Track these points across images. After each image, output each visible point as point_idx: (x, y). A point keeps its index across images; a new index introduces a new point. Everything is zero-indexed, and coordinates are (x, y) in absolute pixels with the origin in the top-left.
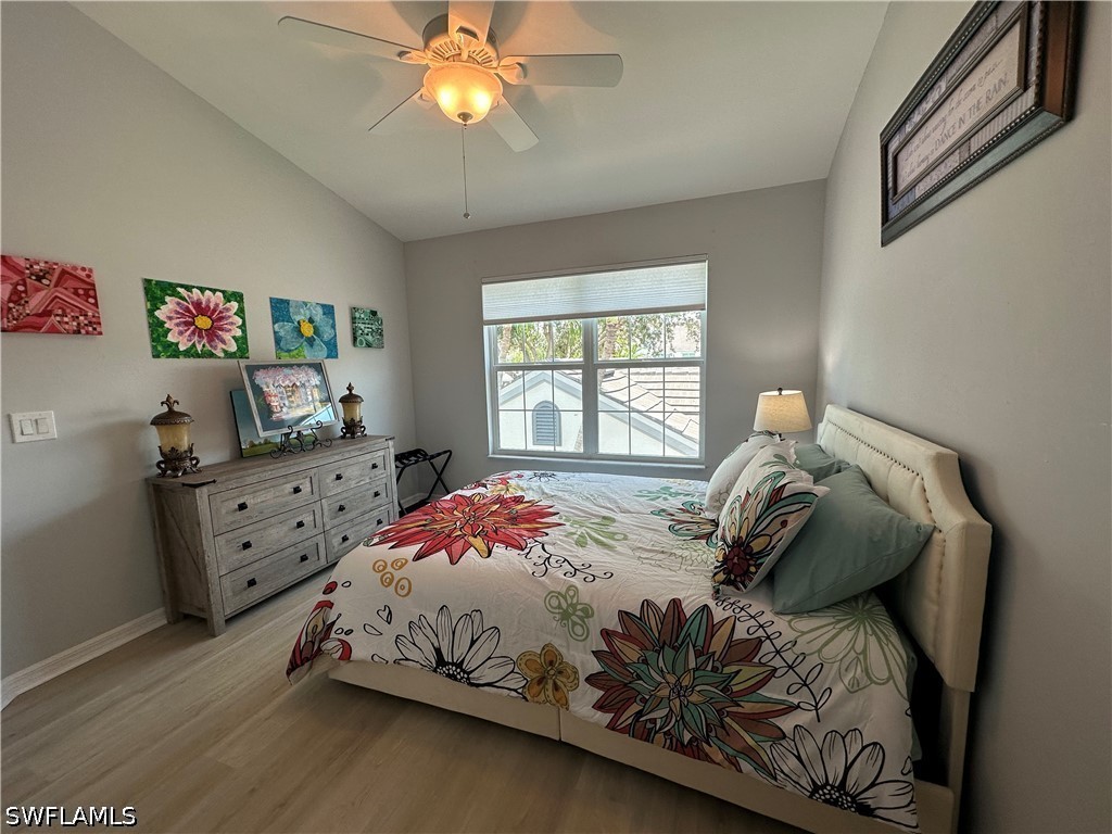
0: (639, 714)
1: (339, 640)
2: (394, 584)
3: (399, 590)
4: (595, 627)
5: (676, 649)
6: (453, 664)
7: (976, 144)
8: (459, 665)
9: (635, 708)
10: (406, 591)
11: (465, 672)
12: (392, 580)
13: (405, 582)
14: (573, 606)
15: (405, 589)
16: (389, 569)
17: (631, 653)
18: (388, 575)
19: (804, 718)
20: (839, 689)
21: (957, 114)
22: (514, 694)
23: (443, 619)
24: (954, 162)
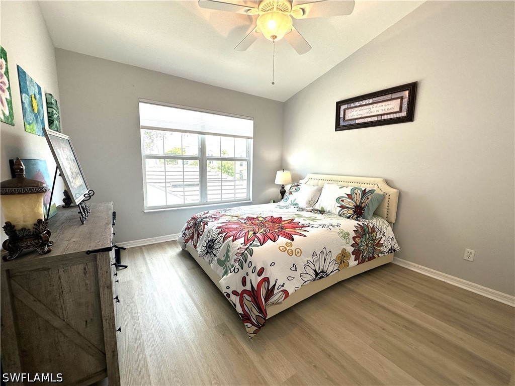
0: (362, 256)
1: (281, 291)
2: (294, 253)
3: (297, 255)
4: (351, 237)
5: (365, 235)
6: (321, 272)
7: (384, 118)
8: (323, 272)
9: (361, 255)
10: (300, 253)
11: (324, 273)
12: (292, 251)
13: (298, 250)
14: (345, 234)
15: (298, 252)
16: (288, 248)
17: (358, 240)
18: (290, 251)
19: (383, 239)
20: (385, 230)
21: (377, 109)
22: (337, 271)
23: (315, 257)
24: (375, 119)
